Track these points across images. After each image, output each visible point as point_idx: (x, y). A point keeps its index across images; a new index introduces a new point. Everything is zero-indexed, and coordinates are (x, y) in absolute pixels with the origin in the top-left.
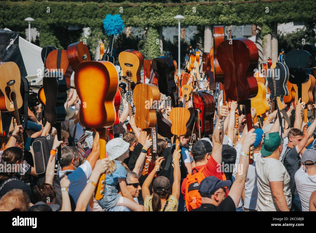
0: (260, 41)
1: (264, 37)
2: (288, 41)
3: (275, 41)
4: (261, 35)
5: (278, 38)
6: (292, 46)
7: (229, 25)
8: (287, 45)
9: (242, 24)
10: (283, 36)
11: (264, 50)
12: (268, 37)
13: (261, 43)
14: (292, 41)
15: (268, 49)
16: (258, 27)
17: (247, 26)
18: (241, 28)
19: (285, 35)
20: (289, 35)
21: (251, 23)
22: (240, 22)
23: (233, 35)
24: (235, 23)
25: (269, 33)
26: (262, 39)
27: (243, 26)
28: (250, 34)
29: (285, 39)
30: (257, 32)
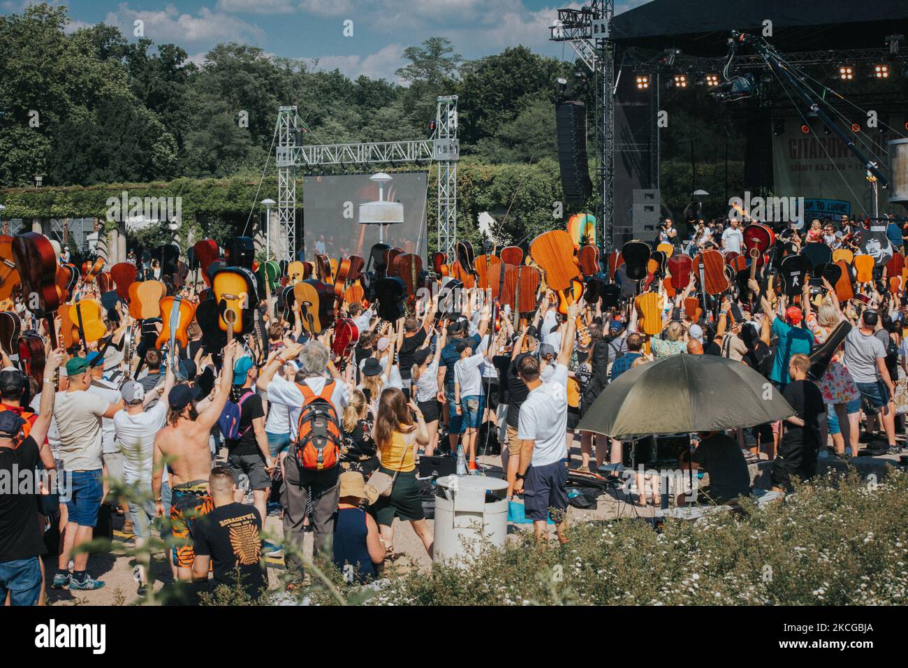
0: (104, 239)
1: (109, 234)
2: (138, 238)
3: (122, 239)
4: (105, 231)
5: (126, 234)
6: (144, 244)
7: (63, 217)
8: (137, 243)
9: (80, 217)
10: (132, 232)
11: (109, 250)
12: (114, 233)
13: (105, 241)
14: (144, 238)
15: (114, 249)
16: (101, 221)
17: (87, 219)
18: (80, 222)
19: (135, 231)
20: (140, 232)
21: (92, 216)
22: (78, 213)
23: (70, 230)
24: (71, 215)
25: (115, 228)
26: (106, 236)
27: (82, 219)
28: (92, 230)
29: (135, 236)
30: (100, 226)
